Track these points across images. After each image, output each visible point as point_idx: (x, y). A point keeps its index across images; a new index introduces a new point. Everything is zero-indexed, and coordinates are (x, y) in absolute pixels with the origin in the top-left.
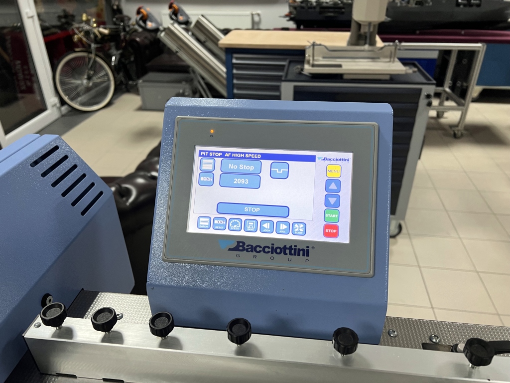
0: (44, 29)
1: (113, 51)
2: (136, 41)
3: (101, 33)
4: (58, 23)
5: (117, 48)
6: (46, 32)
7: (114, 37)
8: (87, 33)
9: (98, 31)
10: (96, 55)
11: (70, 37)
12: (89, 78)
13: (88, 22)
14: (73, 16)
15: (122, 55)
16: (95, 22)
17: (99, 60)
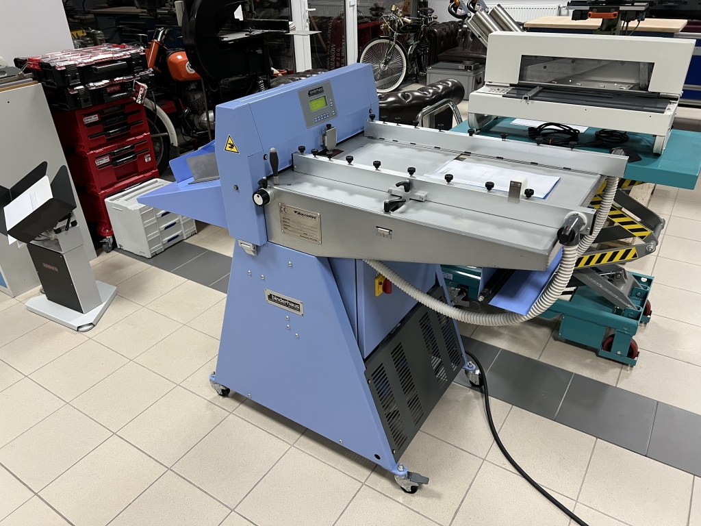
0: (359, 18)
1: (412, 41)
2: (434, 32)
3: (404, 22)
4: (370, 15)
5: (415, 39)
6: (360, 21)
7: (414, 28)
8: (392, 22)
9: (402, 20)
10: (396, 43)
11: (378, 26)
12: (386, 63)
13: (395, 12)
14: (383, 9)
15: (418, 46)
16: (401, 12)
17: (397, 47)
